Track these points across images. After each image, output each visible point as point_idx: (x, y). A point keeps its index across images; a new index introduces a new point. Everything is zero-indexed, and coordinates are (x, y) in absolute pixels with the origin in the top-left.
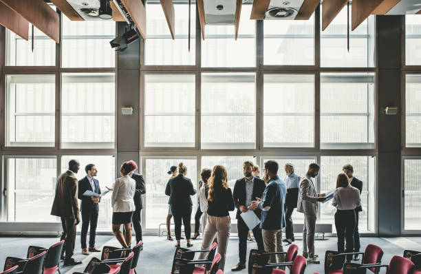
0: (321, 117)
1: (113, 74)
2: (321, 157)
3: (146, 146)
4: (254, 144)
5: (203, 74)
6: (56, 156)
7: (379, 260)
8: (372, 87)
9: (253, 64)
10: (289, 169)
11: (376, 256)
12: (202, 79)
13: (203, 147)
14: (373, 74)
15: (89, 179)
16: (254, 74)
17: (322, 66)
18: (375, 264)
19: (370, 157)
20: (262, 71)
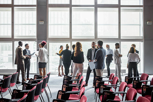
0: (121, 26)
1: (36, 7)
2: (121, 42)
3: (49, 37)
4: (94, 36)
5: (72, 8)
6: (12, 42)
7: (147, 79)
8: (142, 13)
9: (93, 4)
10: (108, 46)
11: (146, 78)
12: (72, 10)
13: (73, 38)
14: (142, 8)
15: (27, 50)
16: (94, 8)
17: (121, 4)
18: (145, 80)
19: (141, 42)
20: (97, 6)
